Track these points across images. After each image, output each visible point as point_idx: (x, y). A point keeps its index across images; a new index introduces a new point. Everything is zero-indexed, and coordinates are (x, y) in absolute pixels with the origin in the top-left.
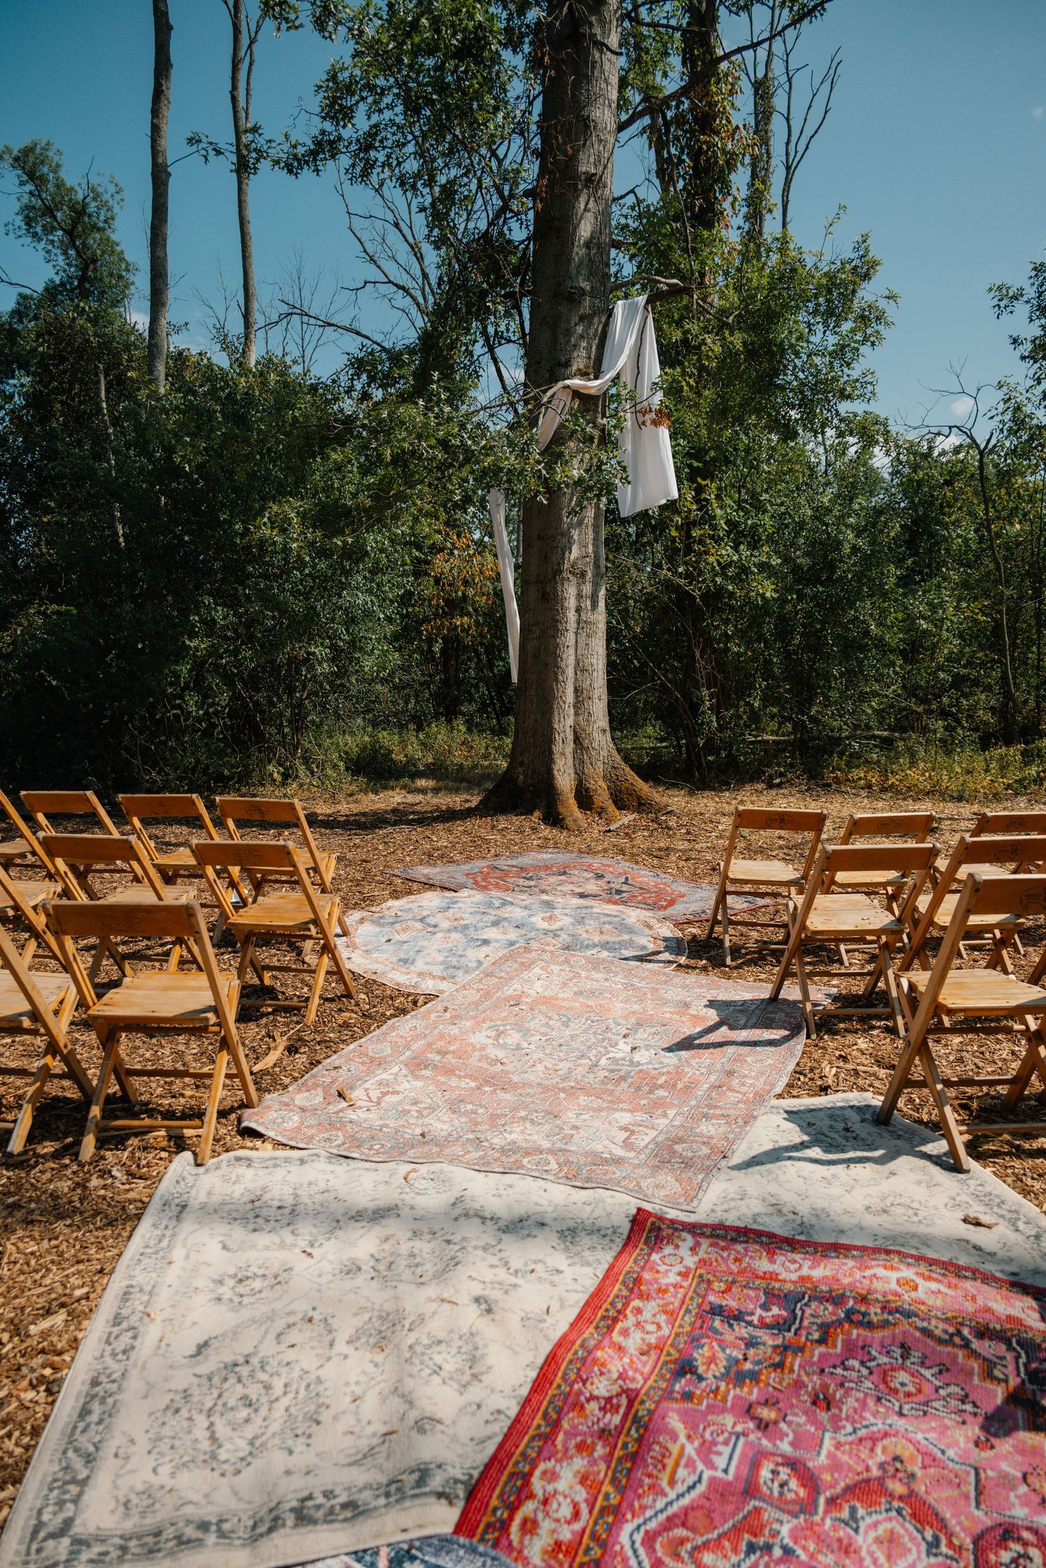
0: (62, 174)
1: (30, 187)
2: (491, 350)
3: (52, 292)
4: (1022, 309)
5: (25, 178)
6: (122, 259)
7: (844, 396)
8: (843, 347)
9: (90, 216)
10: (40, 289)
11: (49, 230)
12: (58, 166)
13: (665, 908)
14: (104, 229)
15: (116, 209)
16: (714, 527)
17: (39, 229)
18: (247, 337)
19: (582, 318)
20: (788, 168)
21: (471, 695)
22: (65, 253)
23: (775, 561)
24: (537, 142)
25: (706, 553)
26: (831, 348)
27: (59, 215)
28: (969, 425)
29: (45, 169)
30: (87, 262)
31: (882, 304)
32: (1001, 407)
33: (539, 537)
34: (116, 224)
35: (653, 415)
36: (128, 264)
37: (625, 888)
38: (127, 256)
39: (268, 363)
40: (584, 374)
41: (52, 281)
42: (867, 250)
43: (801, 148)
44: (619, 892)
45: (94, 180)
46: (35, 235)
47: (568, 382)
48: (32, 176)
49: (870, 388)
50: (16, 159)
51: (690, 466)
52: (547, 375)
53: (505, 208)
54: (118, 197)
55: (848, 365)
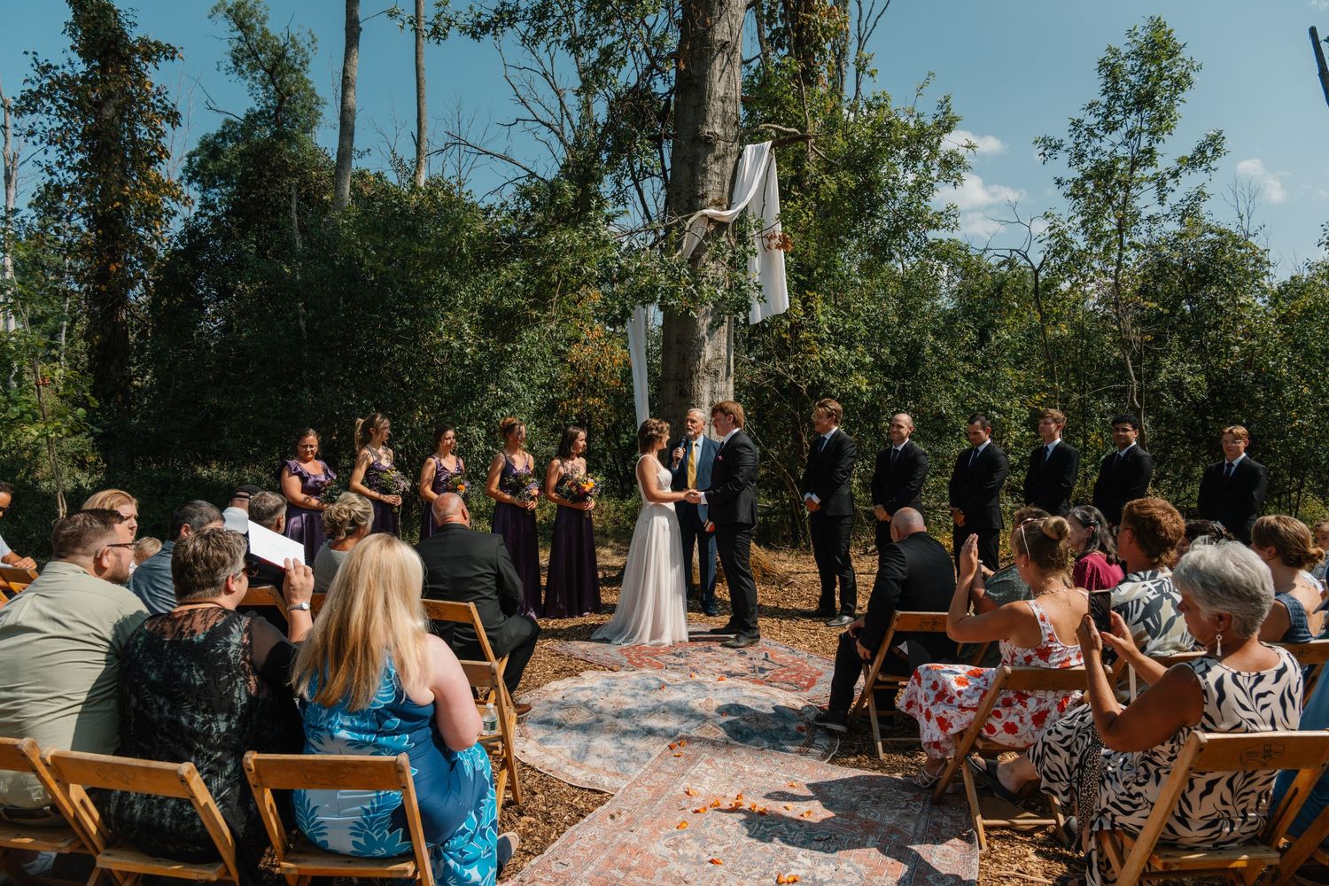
0: (267, 25)
1: (239, 34)
2: (636, 182)
3: (252, 119)
4: (1063, 157)
5: (235, 26)
6: (313, 95)
7: (931, 225)
8: (920, 184)
9: (288, 59)
10: (243, 117)
11: (254, 68)
12: (265, 18)
13: (807, 688)
14: (299, 71)
15: (311, 55)
16: (818, 331)
17: (244, 67)
18: (418, 162)
19: (717, 159)
20: (860, 39)
21: (599, 464)
22: (265, 87)
23: (868, 359)
24: (679, 14)
25: (811, 352)
26: (910, 184)
27: (262, 57)
28: (1025, 249)
29: (254, 21)
30: (283, 95)
31: (962, 152)
32: (1048, 233)
33: (678, 342)
34: (310, 67)
35: (777, 240)
36: (318, 99)
37: (767, 665)
38: (318, 92)
39: (435, 184)
40: (718, 204)
41: (252, 110)
42: (948, 108)
43: (870, 25)
44: (762, 670)
45: (294, 31)
46: (242, 72)
47: (705, 211)
48: (241, 26)
49: (953, 219)
50: (229, 11)
51: (797, 279)
52: (686, 205)
53: (653, 66)
54: (313, 46)
55: (925, 198)
